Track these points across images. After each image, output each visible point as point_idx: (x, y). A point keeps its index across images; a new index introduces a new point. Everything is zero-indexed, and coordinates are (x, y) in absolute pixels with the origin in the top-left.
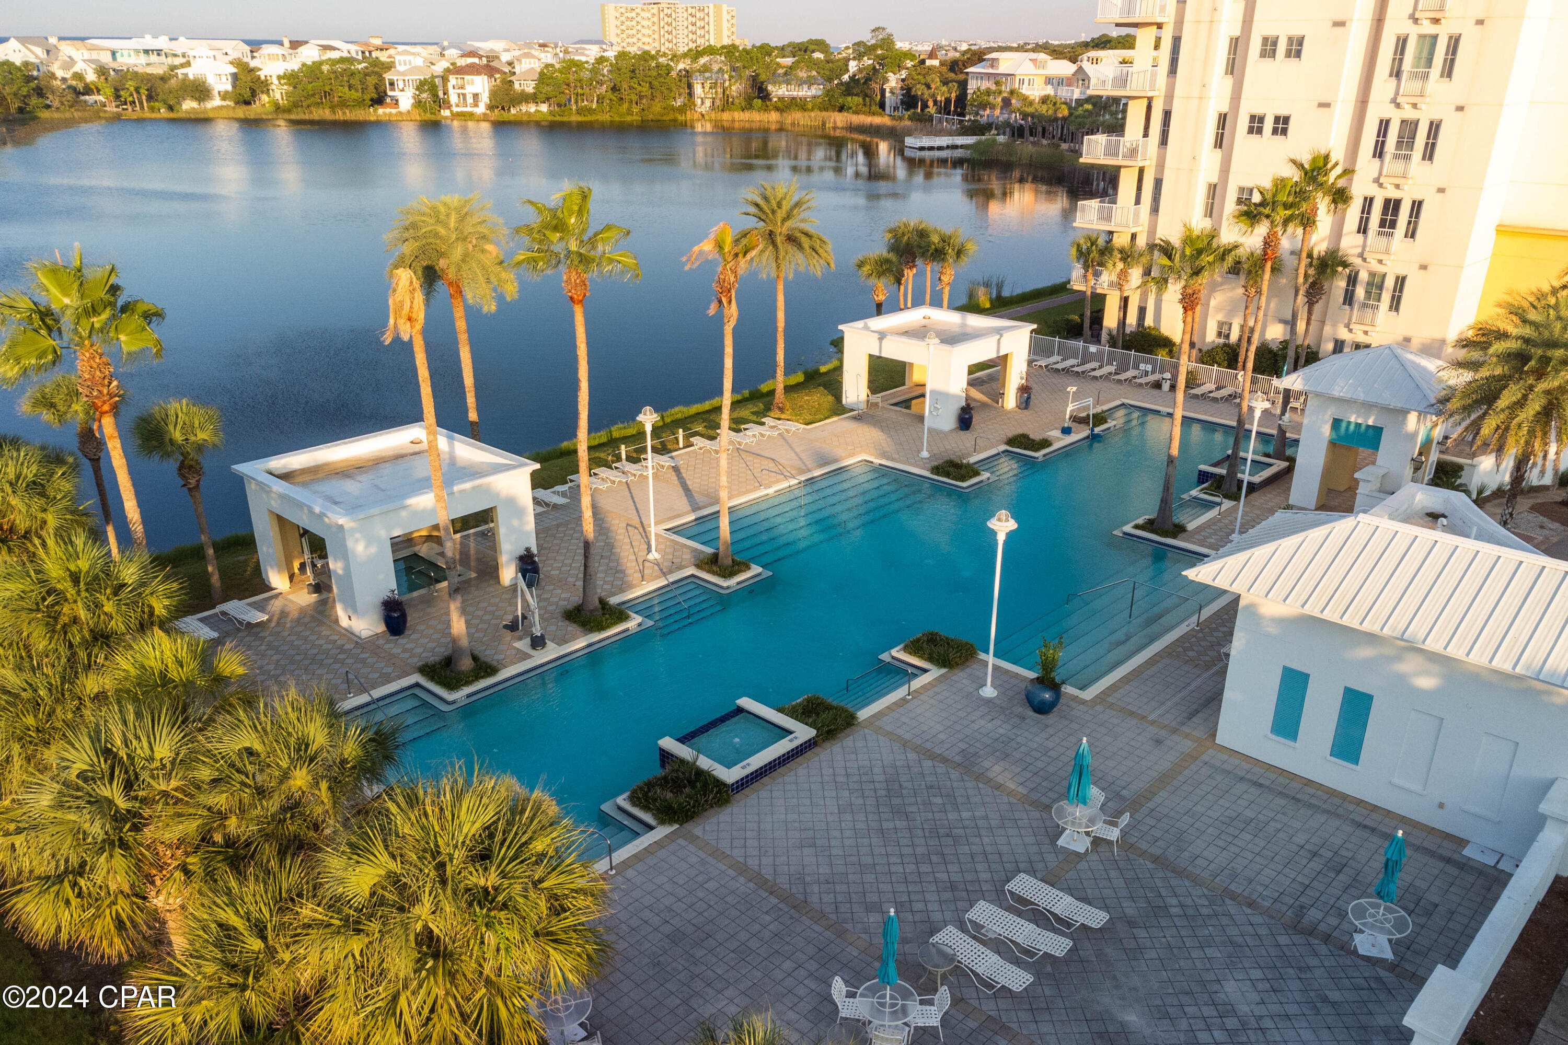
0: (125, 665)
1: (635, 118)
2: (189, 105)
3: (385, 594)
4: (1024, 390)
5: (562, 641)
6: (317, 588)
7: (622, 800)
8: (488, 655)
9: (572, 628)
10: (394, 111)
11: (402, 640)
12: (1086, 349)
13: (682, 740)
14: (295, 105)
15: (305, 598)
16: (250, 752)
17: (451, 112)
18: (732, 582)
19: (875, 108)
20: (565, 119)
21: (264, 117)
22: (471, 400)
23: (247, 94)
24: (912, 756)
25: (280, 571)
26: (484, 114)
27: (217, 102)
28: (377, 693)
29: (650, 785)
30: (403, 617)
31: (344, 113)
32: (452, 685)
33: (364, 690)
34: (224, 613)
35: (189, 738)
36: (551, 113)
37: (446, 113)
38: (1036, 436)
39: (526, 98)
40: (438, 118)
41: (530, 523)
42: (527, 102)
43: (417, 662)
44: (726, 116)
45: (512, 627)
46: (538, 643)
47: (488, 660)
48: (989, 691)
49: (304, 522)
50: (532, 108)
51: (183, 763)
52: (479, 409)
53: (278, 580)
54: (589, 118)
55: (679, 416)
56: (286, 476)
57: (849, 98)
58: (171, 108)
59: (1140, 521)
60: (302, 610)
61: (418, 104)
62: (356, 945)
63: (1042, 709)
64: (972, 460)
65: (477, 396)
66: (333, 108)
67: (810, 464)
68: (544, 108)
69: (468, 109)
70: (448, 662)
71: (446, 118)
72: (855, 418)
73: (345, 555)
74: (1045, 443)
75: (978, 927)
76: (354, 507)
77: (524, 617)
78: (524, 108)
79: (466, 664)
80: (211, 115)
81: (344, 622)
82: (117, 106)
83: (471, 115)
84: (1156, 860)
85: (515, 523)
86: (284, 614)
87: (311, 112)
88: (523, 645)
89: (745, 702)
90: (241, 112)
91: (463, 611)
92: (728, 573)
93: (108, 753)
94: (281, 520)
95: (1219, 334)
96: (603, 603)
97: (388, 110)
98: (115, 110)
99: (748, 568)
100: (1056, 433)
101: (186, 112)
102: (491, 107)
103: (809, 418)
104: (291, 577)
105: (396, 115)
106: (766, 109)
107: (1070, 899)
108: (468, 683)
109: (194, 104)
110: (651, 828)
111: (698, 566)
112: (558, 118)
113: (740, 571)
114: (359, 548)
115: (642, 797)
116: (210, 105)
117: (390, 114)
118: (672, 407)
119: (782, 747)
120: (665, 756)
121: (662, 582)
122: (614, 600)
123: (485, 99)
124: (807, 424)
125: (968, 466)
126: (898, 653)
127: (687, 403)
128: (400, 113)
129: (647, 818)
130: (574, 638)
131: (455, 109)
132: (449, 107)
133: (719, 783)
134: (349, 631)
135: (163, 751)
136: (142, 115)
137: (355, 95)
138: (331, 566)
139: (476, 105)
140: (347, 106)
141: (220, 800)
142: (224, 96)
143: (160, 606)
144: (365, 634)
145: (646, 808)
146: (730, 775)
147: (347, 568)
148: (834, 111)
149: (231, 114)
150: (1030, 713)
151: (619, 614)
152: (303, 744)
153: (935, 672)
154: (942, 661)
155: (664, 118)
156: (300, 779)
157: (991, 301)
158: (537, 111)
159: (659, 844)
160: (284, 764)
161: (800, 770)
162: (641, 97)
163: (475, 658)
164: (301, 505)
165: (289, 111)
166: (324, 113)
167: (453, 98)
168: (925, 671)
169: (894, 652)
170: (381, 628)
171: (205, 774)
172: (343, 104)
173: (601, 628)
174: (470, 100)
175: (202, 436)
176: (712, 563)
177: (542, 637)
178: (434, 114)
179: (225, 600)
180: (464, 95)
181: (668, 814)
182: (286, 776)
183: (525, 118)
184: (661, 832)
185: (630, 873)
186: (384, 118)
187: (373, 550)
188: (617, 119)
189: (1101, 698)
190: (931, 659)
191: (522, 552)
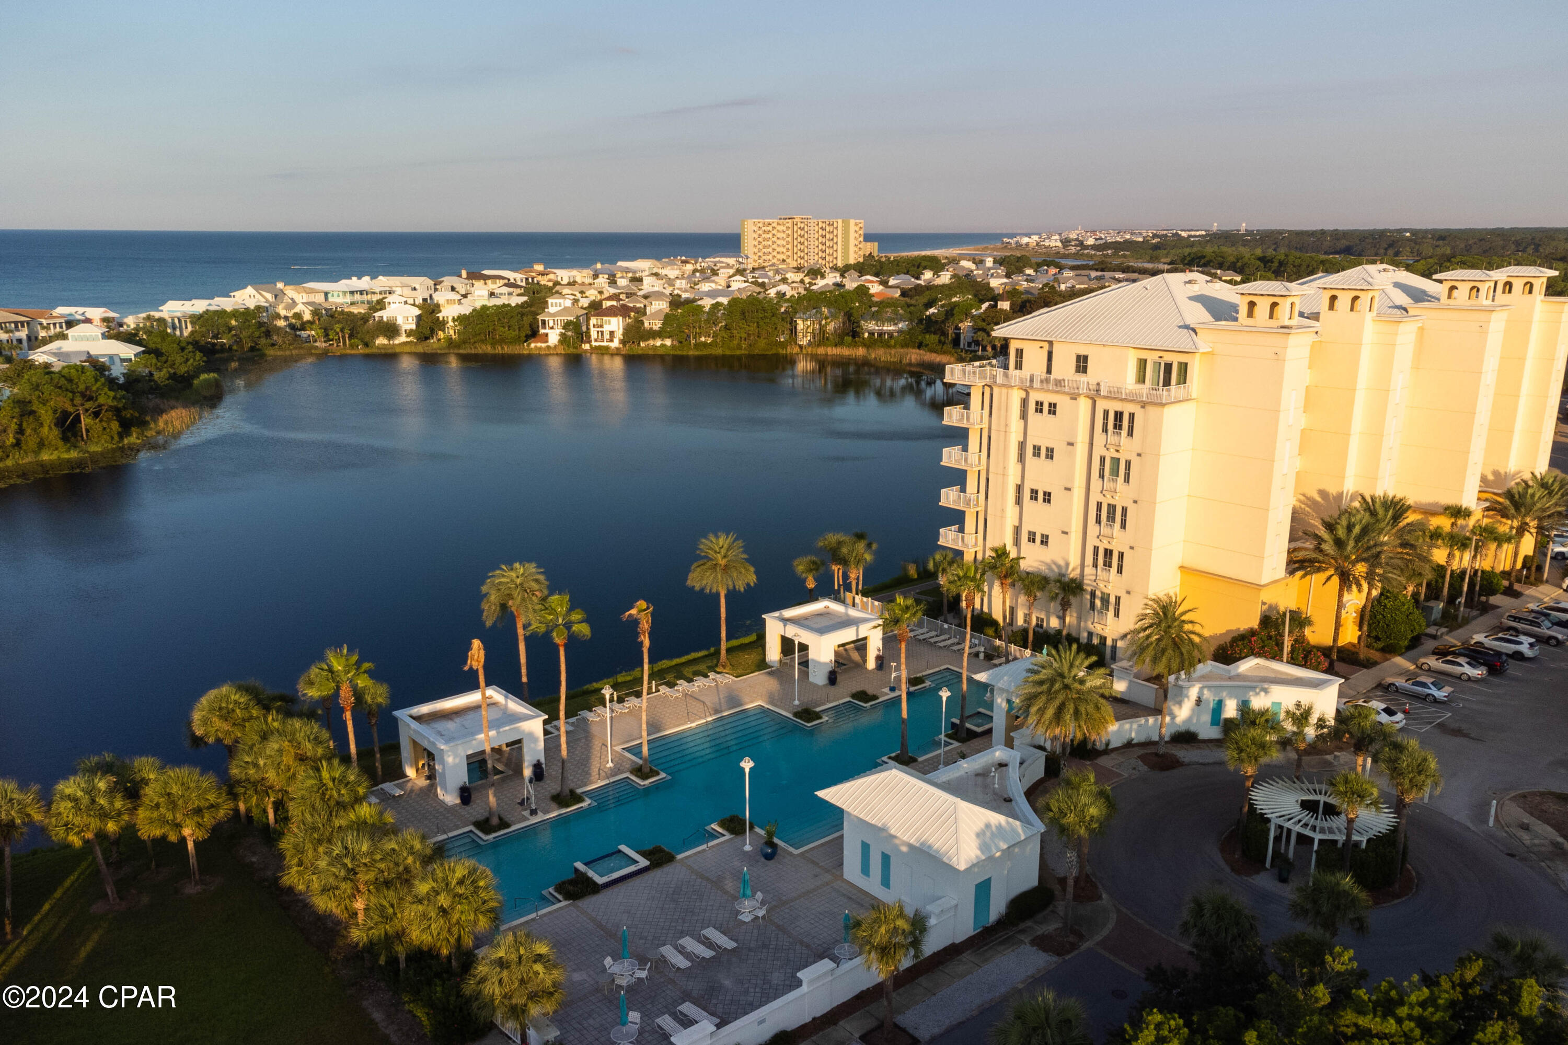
0: (352, 816)
1: (743, 352)
2: (381, 341)
3: (461, 784)
4: (879, 659)
5: (546, 812)
6: (429, 777)
7: (551, 890)
8: (508, 818)
9: (554, 805)
10: (544, 345)
11: (468, 808)
12: (942, 626)
13: (586, 864)
14: (463, 342)
15: (423, 782)
16: (394, 850)
17: (591, 346)
18: (647, 782)
19: (948, 347)
20: (685, 353)
21: (439, 351)
22: (524, 671)
23: (428, 332)
24: (694, 877)
25: (411, 766)
26: (617, 349)
27: (403, 339)
28: (451, 834)
29: (564, 883)
30: (470, 796)
31: (503, 348)
32: (487, 832)
33: (445, 833)
34: (382, 789)
35: (374, 844)
36: (673, 346)
37: (586, 347)
38: (871, 691)
39: (653, 334)
40: (579, 352)
41: (541, 745)
42: (654, 338)
43: (473, 819)
44: (821, 351)
45: (522, 803)
46: (534, 812)
47: (506, 820)
48: (748, 848)
49: (425, 744)
50: (658, 343)
51: (371, 853)
52: (528, 675)
53: (410, 772)
54: (705, 352)
55: (664, 666)
56: (418, 719)
57: (927, 337)
58: (366, 345)
59: (893, 755)
60: (421, 789)
61: (564, 339)
62: (421, 908)
63: (769, 857)
64: (818, 709)
65: (527, 669)
66: (493, 345)
67: (724, 706)
68: (668, 342)
69: (605, 344)
70: (487, 820)
71: (586, 351)
72: (769, 673)
73: (443, 763)
74: (875, 697)
75: (684, 948)
76: (449, 740)
77: (528, 798)
78: (651, 342)
79: (495, 821)
80: (398, 350)
81: (441, 797)
82: (325, 342)
83: (607, 348)
84: (778, 926)
85: (532, 745)
86: (412, 791)
87: (475, 348)
88: (526, 813)
89: (623, 848)
90: (420, 349)
91: (495, 795)
92: (645, 777)
93: (346, 848)
94: (415, 743)
95: (1025, 621)
96: (572, 792)
97: (539, 345)
98: (324, 345)
99: (658, 774)
100: (887, 690)
101: (378, 348)
102: (623, 342)
103: (740, 671)
104: (417, 771)
105: (544, 349)
106: (855, 345)
107: (726, 938)
108: (495, 831)
109: (385, 342)
110: (560, 901)
111: (631, 773)
112: (679, 353)
113: (653, 776)
114: (450, 760)
115: (560, 888)
116: (398, 340)
117: (540, 348)
118: (661, 660)
119: (632, 868)
120: (576, 870)
121: (607, 782)
122: (579, 791)
123: (619, 334)
124: (737, 677)
125: (815, 712)
126: (715, 826)
127: (671, 657)
128: (548, 347)
129: (560, 897)
130: (553, 811)
131: (594, 344)
132: (590, 342)
133: (595, 883)
134: (443, 802)
135: (365, 848)
136: (344, 352)
137: (514, 334)
138: (437, 767)
139: (611, 340)
140: (506, 343)
141: (382, 866)
142: (409, 333)
143: (361, 791)
144: (450, 804)
145: (560, 893)
146: (600, 880)
147: (444, 769)
148: (914, 348)
149: (413, 349)
150: (763, 859)
151: (579, 799)
152: (412, 847)
153: (728, 836)
154: (732, 831)
155: (767, 353)
156: (410, 860)
157: (918, 575)
158: (663, 346)
159: (561, 908)
160: (405, 855)
161: (637, 881)
162: (749, 335)
163: (500, 819)
164: (425, 737)
165: (458, 346)
166: (488, 349)
167: (594, 334)
168: (724, 835)
169: (713, 826)
170: (458, 801)
171: (378, 857)
172: (502, 341)
173: (567, 806)
174: (607, 336)
175: (380, 700)
176: (639, 771)
177: (536, 810)
178: (576, 348)
179: (384, 781)
180: (602, 332)
181: (568, 896)
182: (406, 858)
183: (651, 352)
184: (564, 903)
185: (545, 919)
186: (534, 352)
187: (457, 761)
188: (728, 353)
189: (802, 854)
190: (728, 830)
191: (535, 762)
